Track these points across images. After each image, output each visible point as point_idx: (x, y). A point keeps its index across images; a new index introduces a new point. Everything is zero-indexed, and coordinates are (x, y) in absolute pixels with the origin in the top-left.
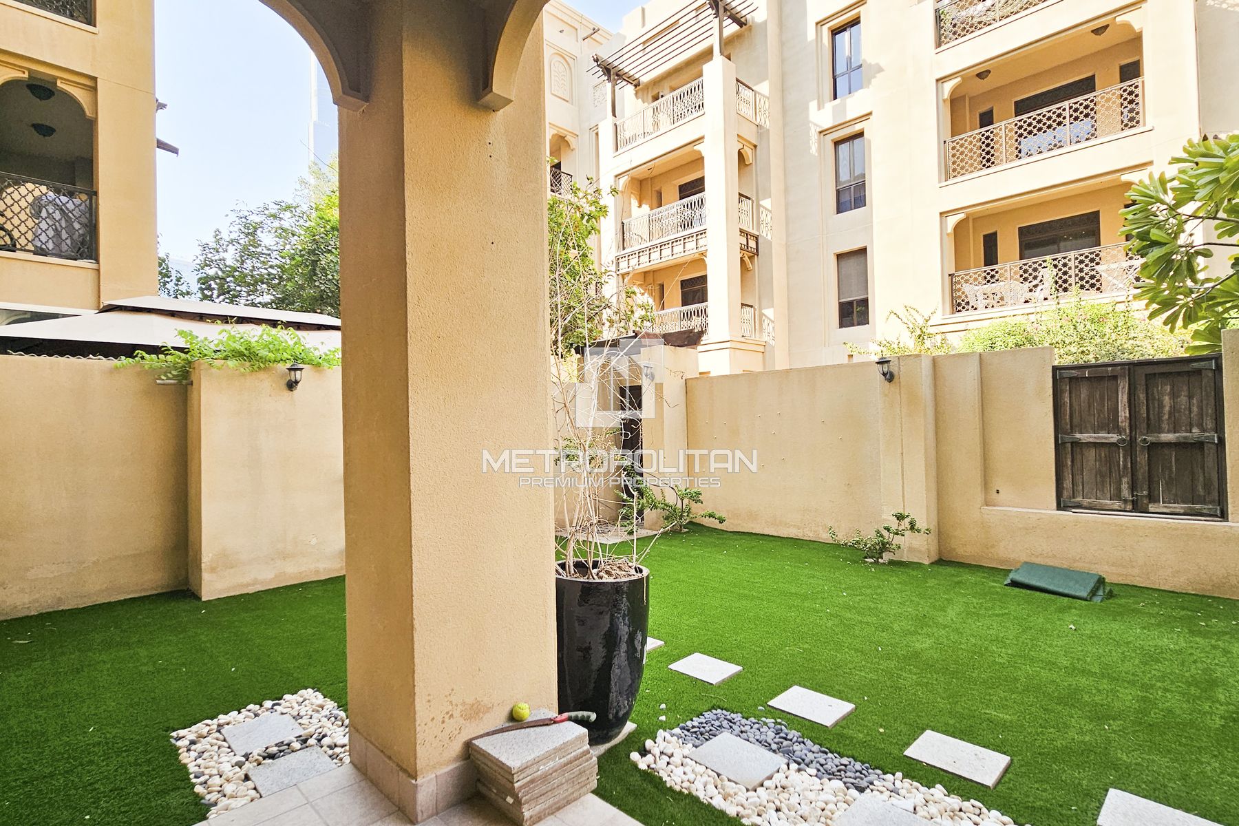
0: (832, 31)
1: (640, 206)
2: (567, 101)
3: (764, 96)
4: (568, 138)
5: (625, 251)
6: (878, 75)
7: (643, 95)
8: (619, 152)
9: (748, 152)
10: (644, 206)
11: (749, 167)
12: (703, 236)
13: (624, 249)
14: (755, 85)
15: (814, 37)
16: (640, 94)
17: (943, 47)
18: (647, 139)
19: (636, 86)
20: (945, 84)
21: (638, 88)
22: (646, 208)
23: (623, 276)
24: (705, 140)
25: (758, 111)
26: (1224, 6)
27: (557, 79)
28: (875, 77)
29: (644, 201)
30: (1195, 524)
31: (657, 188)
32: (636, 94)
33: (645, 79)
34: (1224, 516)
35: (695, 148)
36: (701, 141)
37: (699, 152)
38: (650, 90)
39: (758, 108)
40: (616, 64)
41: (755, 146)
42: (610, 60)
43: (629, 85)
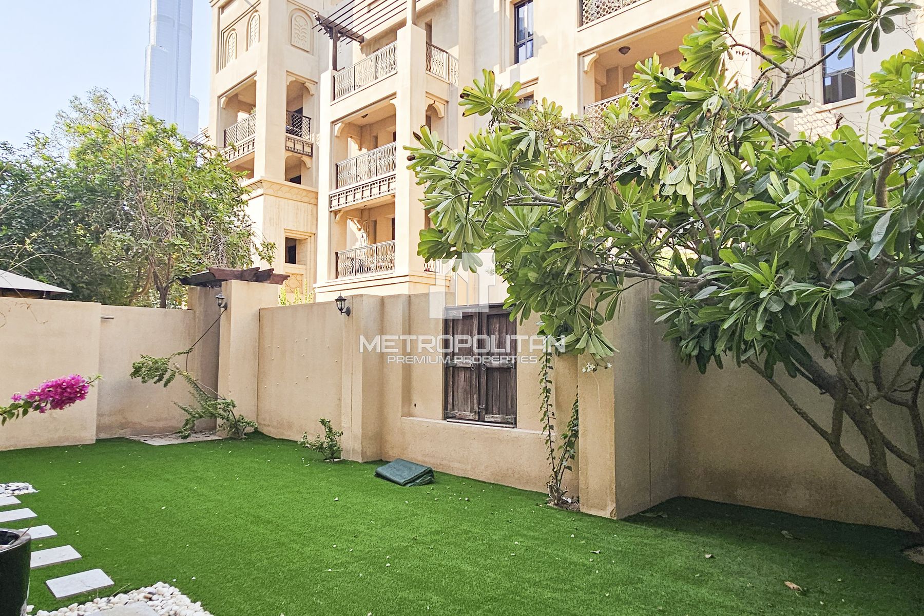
0: (515, 5)
1: (360, 150)
2: (307, 52)
3: (455, 59)
4: (307, 85)
5: (339, 190)
6: (543, 46)
7: (367, 50)
8: (336, 100)
9: (440, 107)
10: (363, 149)
11: (442, 120)
12: (393, 180)
13: (337, 188)
14: (449, 48)
15: (498, 9)
16: (365, 48)
17: (585, 26)
18: (356, 91)
19: (361, 43)
20: (586, 58)
21: (362, 44)
22: (364, 150)
23: (336, 213)
24: (397, 95)
25: (450, 71)
26: (800, 4)
27: (297, 31)
28: (541, 48)
29: (364, 145)
30: (495, 429)
31: (375, 134)
32: (362, 49)
33: (368, 36)
34: (514, 423)
35: (391, 102)
36: (394, 97)
37: (393, 105)
38: (372, 46)
39: (450, 69)
40: (338, 22)
41: (447, 102)
42: (332, 19)
43: (354, 41)
